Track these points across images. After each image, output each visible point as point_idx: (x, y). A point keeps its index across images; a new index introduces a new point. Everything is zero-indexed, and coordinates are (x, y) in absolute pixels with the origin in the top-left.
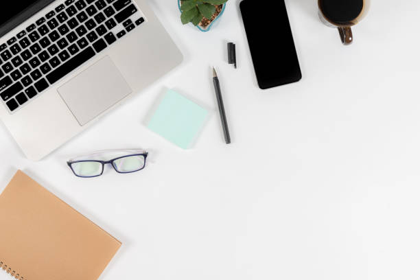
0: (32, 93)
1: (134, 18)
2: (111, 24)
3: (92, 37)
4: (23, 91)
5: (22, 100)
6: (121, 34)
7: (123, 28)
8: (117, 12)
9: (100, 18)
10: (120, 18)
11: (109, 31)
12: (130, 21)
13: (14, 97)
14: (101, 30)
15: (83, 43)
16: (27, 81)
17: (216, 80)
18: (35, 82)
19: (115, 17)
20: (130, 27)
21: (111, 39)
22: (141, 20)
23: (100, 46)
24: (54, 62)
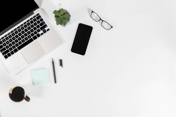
0: (12, 53)
1: (46, 29)
2: (39, 31)
3: (32, 35)
4: (10, 52)
5: (9, 55)
6: (42, 34)
7: (43, 32)
8: (41, 27)
9: (35, 29)
10: (42, 29)
11: (38, 33)
12: (45, 30)
13: (6, 54)
14: (35, 33)
15: (29, 37)
16: (11, 49)
17: (53, 62)
18: (13, 49)
19: (40, 28)
20: (45, 31)
21: (39, 36)
22: (48, 30)
23: (35, 38)
24: (20, 43)
